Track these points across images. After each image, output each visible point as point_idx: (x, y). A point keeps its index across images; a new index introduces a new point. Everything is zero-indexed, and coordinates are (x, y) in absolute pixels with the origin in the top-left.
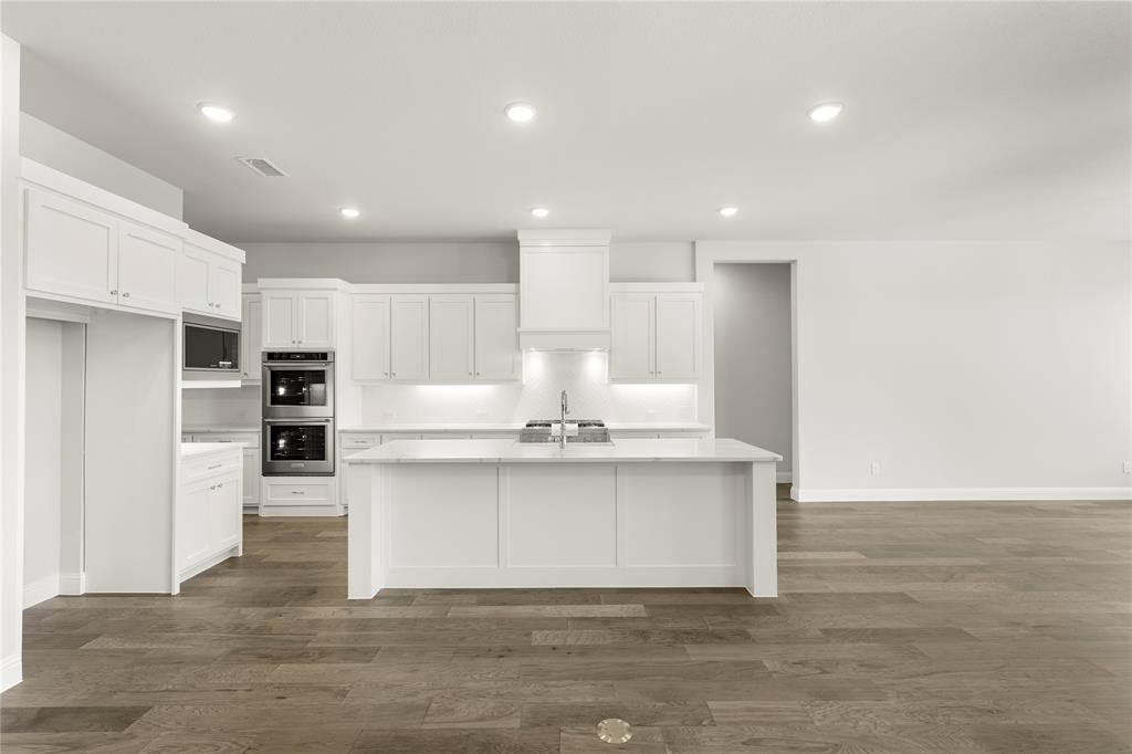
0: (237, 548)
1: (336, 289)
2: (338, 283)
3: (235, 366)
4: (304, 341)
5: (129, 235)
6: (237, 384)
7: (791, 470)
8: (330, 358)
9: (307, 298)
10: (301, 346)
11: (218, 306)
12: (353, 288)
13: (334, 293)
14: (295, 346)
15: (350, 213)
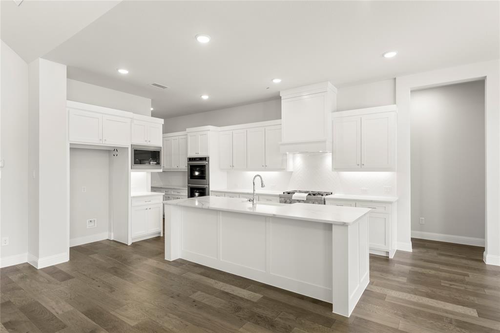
0: (160, 233)
1: (209, 130)
2: (210, 127)
3: (158, 163)
4: (200, 153)
5: (107, 120)
6: (161, 171)
7: (484, 238)
8: (207, 160)
9: (201, 135)
10: (199, 155)
11: (149, 141)
12: (219, 129)
13: (208, 132)
14: (197, 155)
15: (205, 97)
